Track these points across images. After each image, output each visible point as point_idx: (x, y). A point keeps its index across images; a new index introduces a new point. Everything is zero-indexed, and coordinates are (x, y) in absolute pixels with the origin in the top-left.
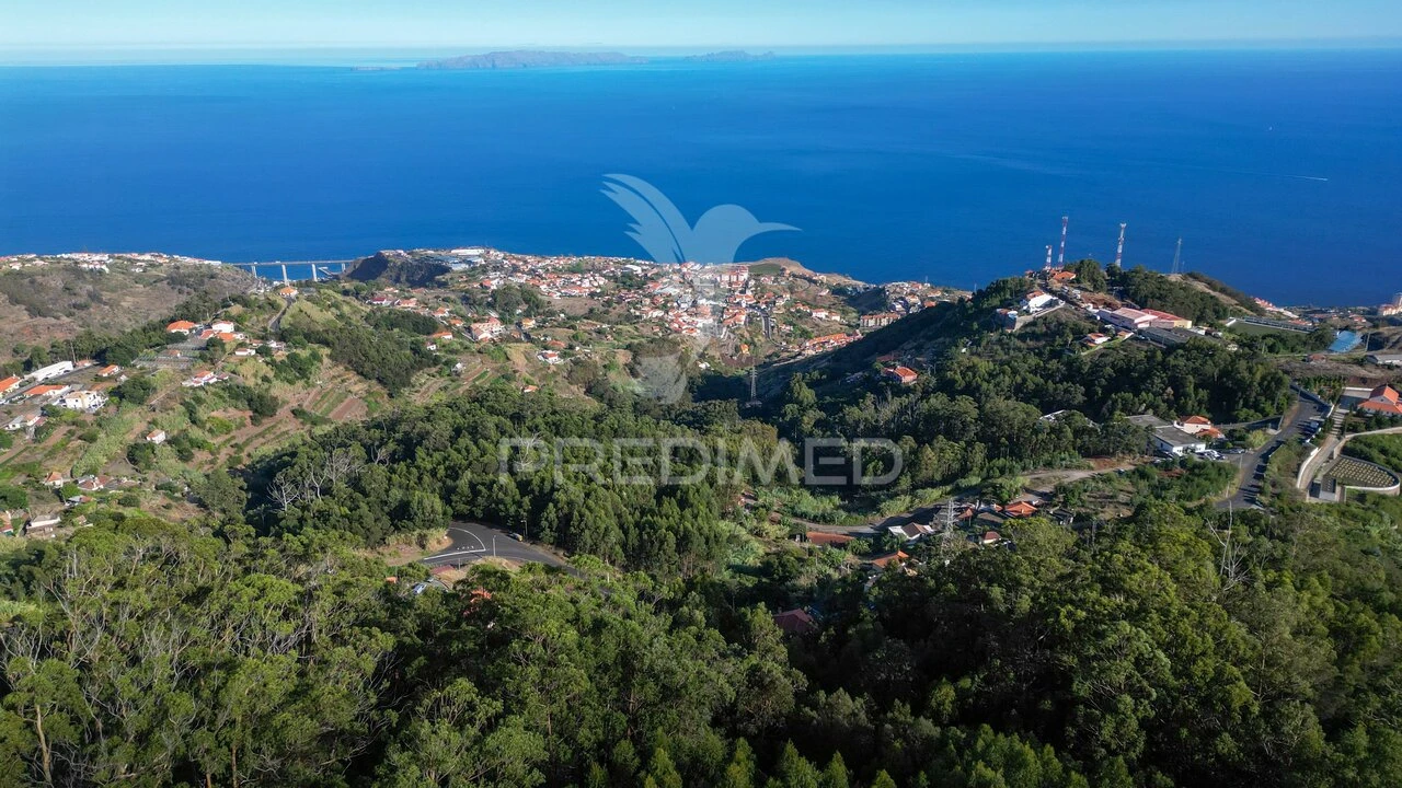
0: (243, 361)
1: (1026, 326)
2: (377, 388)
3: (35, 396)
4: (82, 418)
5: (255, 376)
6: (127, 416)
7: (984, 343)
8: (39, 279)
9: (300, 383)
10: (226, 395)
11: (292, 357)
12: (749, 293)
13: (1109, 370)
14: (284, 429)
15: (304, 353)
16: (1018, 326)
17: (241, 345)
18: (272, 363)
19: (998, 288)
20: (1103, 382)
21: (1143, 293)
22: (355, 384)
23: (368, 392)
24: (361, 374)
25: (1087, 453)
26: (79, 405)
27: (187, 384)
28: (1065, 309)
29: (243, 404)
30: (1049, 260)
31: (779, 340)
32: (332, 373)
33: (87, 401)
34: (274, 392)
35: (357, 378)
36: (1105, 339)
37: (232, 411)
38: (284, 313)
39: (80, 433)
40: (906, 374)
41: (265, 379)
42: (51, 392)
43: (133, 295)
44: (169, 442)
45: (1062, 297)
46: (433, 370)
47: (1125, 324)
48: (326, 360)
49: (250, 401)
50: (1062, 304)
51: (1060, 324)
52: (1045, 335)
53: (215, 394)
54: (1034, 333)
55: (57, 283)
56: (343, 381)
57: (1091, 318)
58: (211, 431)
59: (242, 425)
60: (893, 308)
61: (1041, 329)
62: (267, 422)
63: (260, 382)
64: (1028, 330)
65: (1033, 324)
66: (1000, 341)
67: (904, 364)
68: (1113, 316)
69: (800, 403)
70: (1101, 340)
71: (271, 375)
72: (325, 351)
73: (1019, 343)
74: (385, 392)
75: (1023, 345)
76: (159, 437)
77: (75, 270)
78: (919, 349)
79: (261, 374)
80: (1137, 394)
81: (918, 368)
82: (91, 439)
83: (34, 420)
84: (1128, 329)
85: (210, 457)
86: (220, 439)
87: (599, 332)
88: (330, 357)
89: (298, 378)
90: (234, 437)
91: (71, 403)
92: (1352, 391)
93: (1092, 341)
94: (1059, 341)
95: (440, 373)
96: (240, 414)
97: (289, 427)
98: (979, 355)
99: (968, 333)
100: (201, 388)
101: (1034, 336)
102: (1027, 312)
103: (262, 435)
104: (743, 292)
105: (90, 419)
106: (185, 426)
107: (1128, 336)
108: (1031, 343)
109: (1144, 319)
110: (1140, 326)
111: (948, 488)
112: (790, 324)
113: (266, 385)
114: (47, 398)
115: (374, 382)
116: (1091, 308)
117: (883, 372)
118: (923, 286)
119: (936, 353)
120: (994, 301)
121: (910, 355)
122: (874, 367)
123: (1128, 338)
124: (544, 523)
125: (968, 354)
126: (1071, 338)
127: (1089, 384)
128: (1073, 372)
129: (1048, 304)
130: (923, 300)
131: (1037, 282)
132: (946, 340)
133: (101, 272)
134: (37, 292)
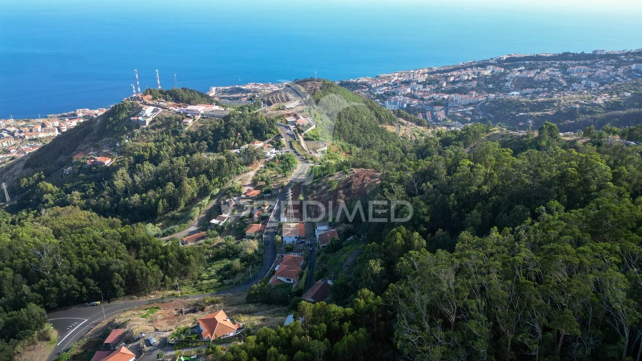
1: (151, 123)
7: (136, 135)
13: (210, 132)
16: (147, 123)
19: (120, 108)
20: (211, 138)
21: (187, 99)
25: (247, 164)
28: (164, 112)
30: (134, 91)
36: (192, 120)
40: (104, 159)
45: (157, 106)
47: (195, 112)
50: (161, 110)
51: (166, 119)
52: (163, 125)
54: (157, 125)
57: (178, 113)
60: (3, 136)
61: (159, 123)
64: (154, 124)
65: (154, 121)
66: (143, 132)
67: (98, 156)
68: (187, 110)
69: (51, 192)
70: (190, 121)
73: (154, 132)
78: (96, 147)
80: (229, 139)
81: (107, 155)
84: (197, 114)
92: (290, 119)
93: (187, 122)
94: (172, 126)
98: (136, 141)
99: (125, 133)
101: (159, 127)
102: (147, 116)
107: (199, 117)
108: (158, 130)
109: (201, 109)
110: (201, 112)
111: (209, 197)
116: (174, 109)
117: (88, 162)
118: (11, 121)
119: (111, 146)
120: (124, 115)
121: (94, 151)
122: (78, 163)
123: (201, 118)
124: (116, 286)
125: (131, 141)
126: (178, 123)
127: (206, 140)
128: (194, 137)
129: (154, 111)
130: (18, 128)
131: (138, 102)
132: (111, 139)
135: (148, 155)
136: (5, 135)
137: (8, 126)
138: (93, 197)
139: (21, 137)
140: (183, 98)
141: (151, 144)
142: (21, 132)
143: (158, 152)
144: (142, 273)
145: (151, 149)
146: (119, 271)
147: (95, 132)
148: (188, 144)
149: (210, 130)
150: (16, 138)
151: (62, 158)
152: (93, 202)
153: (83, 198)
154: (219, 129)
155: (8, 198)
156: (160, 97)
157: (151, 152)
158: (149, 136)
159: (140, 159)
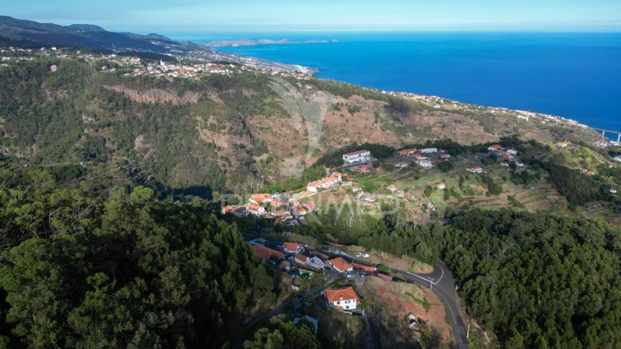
2: (564, 201)
4: (420, 170)
6: (436, 175)
8: (497, 118)
9: (521, 186)
11: (524, 173)
14: (498, 202)
15: (531, 172)
17: (507, 161)
18: (513, 173)
22: (553, 195)
23: (558, 202)
24: (559, 191)
26: (423, 165)
27: (468, 170)
29: (486, 185)
32: (543, 186)
33: (427, 165)
34: (504, 186)
35: (555, 193)
37: (480, 187)
38: (551, 153)
39: (415, 175)
41: (504, 178)
42: (419, 158)
43: (532, 132)
44: (445, 190)
48: (543, 179)
49: (490, 185)
53: (476, 177)
55: (503, 121)
56: (547, 192)
58: (464, 192)
59: (481, 194)
62: (493, 197)
63: (501, 178)
71: (508, 177)
72: (546, 175)
74: (567, 204)
76: (442, 187)
79: (503, 176)
82: (417, 179)
83: (404, 165)
85: (457, 202)
86: (467, 197)
88: (547, 178)
89: (521, 183)
90: (473, 198)
91: (421, 164)
95: (609, 206)
96: (483, 189)
97: (502, 202)
100: (473, 173)
103: (486, 201)
106: (455, 186)
113: (502, 181)
114: (416, 159)
115: (565, 197)
133: (525, 120)
134: (494, 123)
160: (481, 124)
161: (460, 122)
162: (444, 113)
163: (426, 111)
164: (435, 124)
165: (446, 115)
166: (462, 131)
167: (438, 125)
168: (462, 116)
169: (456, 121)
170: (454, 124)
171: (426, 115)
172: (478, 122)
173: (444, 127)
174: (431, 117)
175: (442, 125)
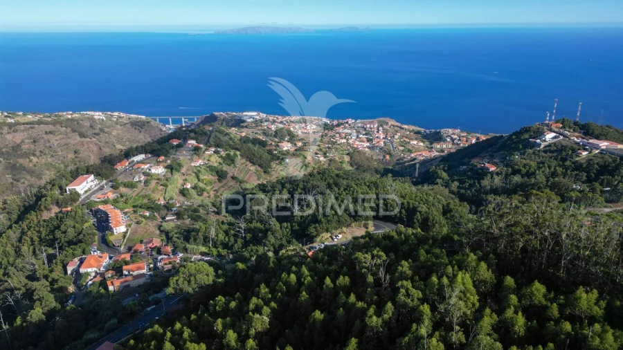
0: (210, 156)
1: (545, 147)
2: (259, 169)
3: (138, 168)
4: (159, 177)
5: (216, 162)
6: (175, 177)
7: (527, 154)
8: (81, 122)
9: (232, 165)
10: (208, 169)
11: (228, 155)
12: (380, 132)
13: (596, 166)
14: (230, 185)
15: (231, 154)
16: (542, 147)
17: (206, 150)
18: (221, 157)
19: (527, 130)
20: (595, 171)
21: (596, 133)
22: (251, 167)
23: (257, 171)
25: (607, 201)
26: (157, 172)
27: (193, 164)
28: (564, 140)
29: (214, 173)
30: (548, 118)
31: (400, 153)
32: (242, 162)
33: (159, 170)
34: (224, 169)
35: (250, 164)
36: (586, 153)
37: (211, 177)
38: (210, 137)
39: (161, 183)
40: (492, 167)
41: (220, 163)
42: (143, 167)
45: (560, 134)
46: (277, 162)
47: (595, 146)
48: (239, 156)
49: (217, 172)
50: (561, 137)
51: (562, 146)
52: (556, 151)
53: (204, 169)
54: (550, 150)
55: (87, 124)
56: (246, 165)
57: (578, 144)
58: (206, 184)
59: (215, 182)
60: (446, 140)
61: (553, 148)
62: (224, 182)
63: (218, 165)
64: (547, 148)
65: (550, 145)
66: (534, 153)
67: (488, 163)
68: (588, 143)
70: (585, 153)
71: (222, 162)
72: (238, 153)
73: (544, 154)
74: (262, 170)
75: (546, 155)
76: (189, 186)
77: (92, 119)
78: (492, 157)
79: (218, 161)
80: (613, 176)
81: (495, 164)
82: (166, 186)
83: (142, 178)
84: (597, 149)
85: (208, 195)
86: (210, 188)
87: (329, 148)
88: (240, 155)
90: (214, 187)
91: (153, 171)
93: (581, 154)
94: (564, 153)
95: (280, 163)
96: (214, 178)
97: (232, 184)
98: (525, 159)
99: (519, 150)
100: (199, 166)
101: (551, 151)
102: (545, 141)
103: (223, 187)
104: (378, 132)
105: (163, 178)
106: (196, 182)
107: (597, 151)
108: (549, 154)
109: (604, 144)
110: (602, 147)
112: (403, 146)
113: (221, 166)
114: (143, 169)
115: (257, 166)
116: (576, 139)
117: (479, 166)
118: (458, 131)
119: (502, 158)
120: (527, 136)
121: (488, 159)
122: (473, 164)
123: (599, 153)
124: (415, 220)
125: (519, 158)
126: (570, 152)
127: (588, 172)
128: (578, 167)
129: (555, 138)
130: (459, 137)
131: (545, 128)
132: (506, 153)
133: (103, 120)
134: (81, 128)
135: (525, 171)
136: (448, 140)
137: (454, 134)
138: (466, 189)
139: (457, 144)
140: (593, 132)
141: (534, 164)
142: (460, 140)
143: (535, 171)
144: (433, 220)
145: (530, 167)
146: (420, 212)
147: (498, 146)
148: (566, 171)
149: (597, 164)
150: (453, 144)
151: (466, 160)
152: (462, 191)
153: (458, 187)
154: (608, 166)
155: (417, 175)
156: (570, 128)
157: (530, 168)
158: (537, 158)
159: (515, 172)
160: (74, 131)
161: (50, 132)
162: (29, 126)
163: (6, 128)
164: (23, 141)
165: (31, 128)
166: (57, 142)
167: (27, 141)
168: (50, 126)
169: (46, 133)
170: (45, 136)
171: (8, 133)
172: (69, 130)
173: (35, 142)
174: (16, 134)
175: (32, 140)
